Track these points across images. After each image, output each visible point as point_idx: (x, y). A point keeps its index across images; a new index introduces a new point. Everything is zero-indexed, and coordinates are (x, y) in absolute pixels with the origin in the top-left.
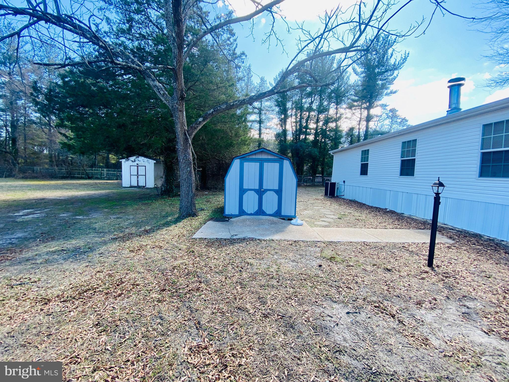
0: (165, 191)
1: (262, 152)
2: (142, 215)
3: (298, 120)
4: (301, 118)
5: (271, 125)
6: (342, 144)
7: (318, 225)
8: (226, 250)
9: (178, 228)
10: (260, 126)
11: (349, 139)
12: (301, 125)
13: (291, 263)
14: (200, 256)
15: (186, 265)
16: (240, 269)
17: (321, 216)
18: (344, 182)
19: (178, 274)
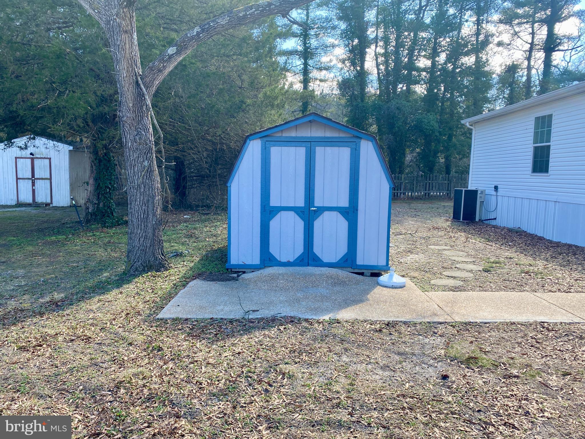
0: (93, 214)
1: (310, 121)
2: (44, 269)
3: (391, 48)
4: (399, 45)
5: (331, 61)
6: (490, 102)
7: (438, 286)
8: (233, 345)
9: (124, 295)
10: (306, 64)
11: (507, 92)
12: (398, 60)
13: (380, 372)
14: (176, 358)
15: (144, 378)
16: (266, 386)
17: (445, 265)
18: (496, 188)
19: (127, 398)
